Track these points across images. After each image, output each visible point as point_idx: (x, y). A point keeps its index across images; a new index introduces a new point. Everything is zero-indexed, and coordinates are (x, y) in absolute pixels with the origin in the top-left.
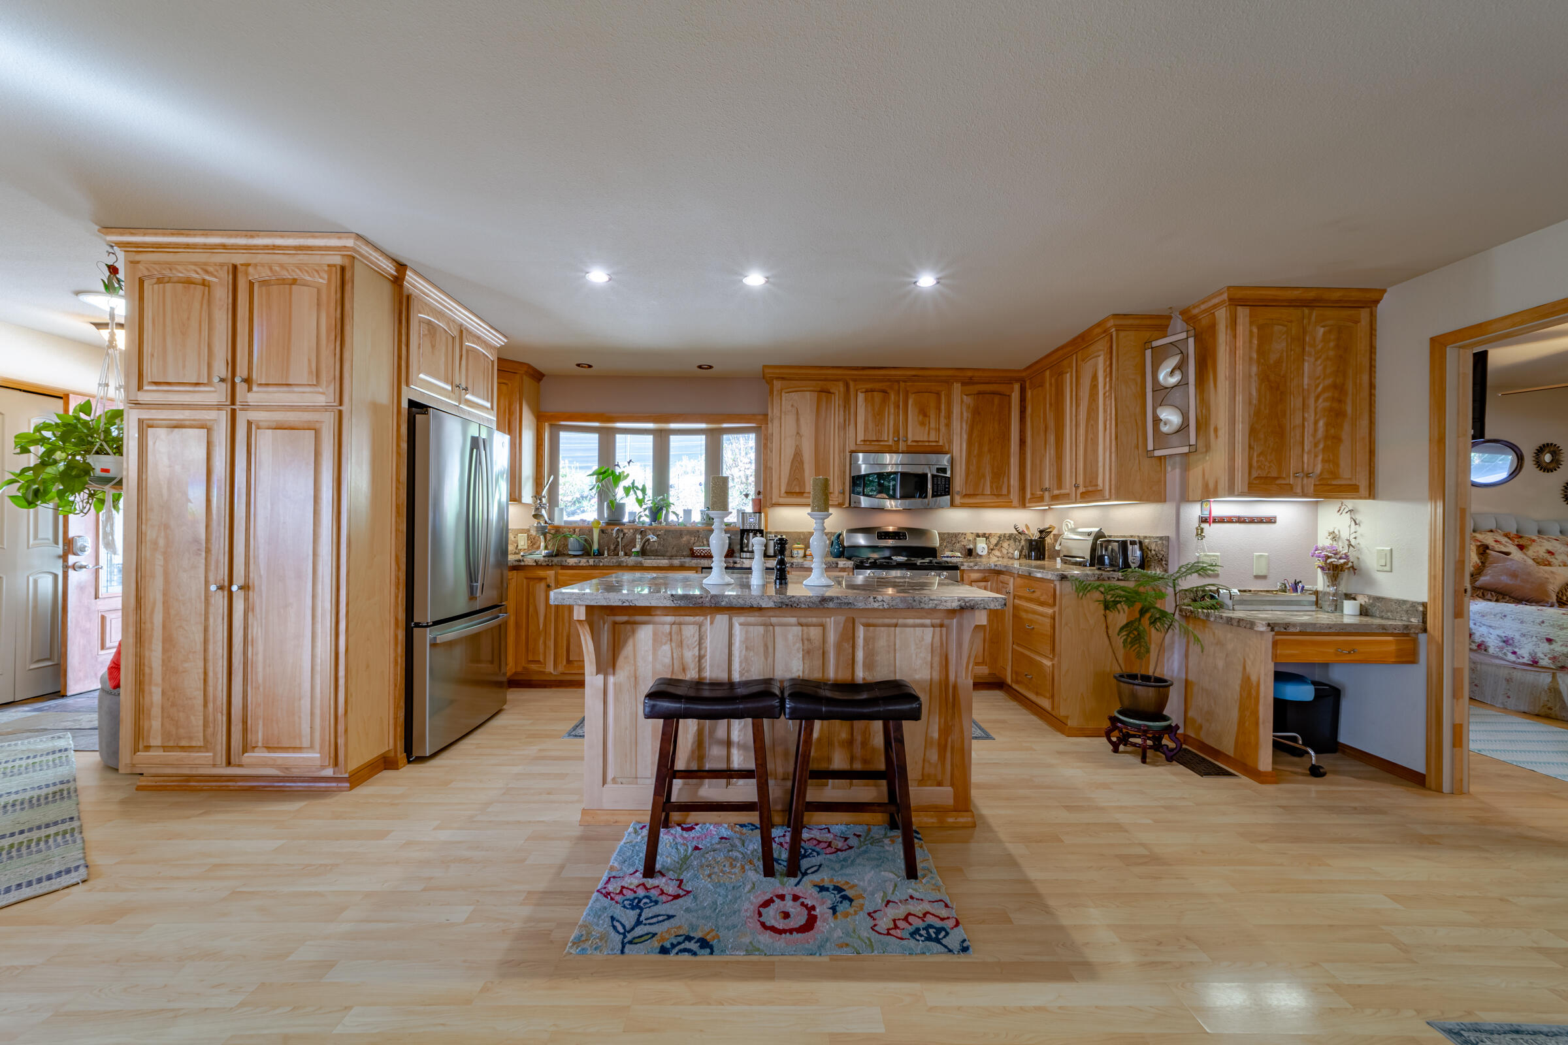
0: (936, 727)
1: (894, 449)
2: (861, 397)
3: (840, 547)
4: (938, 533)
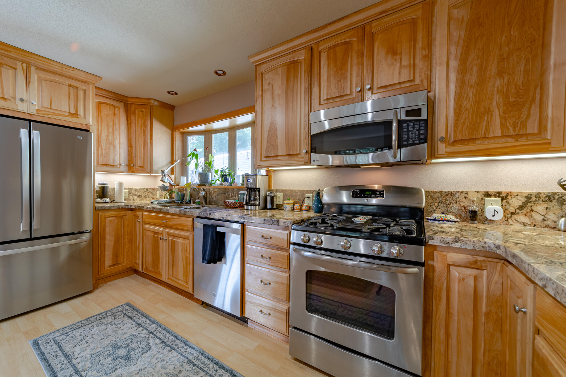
1: (357, 100)
3: (319, 204)
4: (426, 192)
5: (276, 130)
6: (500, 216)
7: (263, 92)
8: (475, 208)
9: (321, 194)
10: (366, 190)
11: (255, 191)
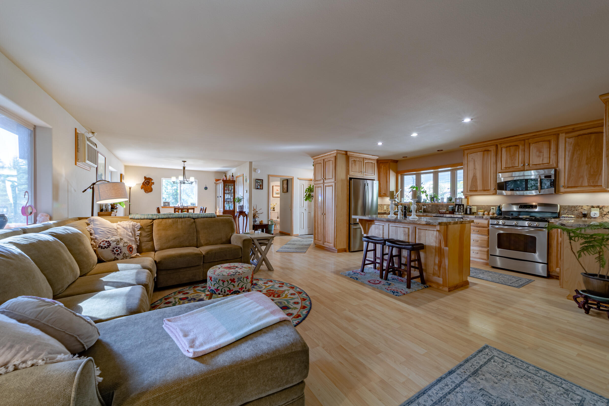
0: (437, 260)
1: (522, 169)
2: (504, 150)
3: (500, 211)
4: (560, 206)
5: (476, 179)
6: (597, 216)
7: (468, 161)
8: (586, 213)
9: (501, 207)
10: (527, 205)
11: (461, 206)
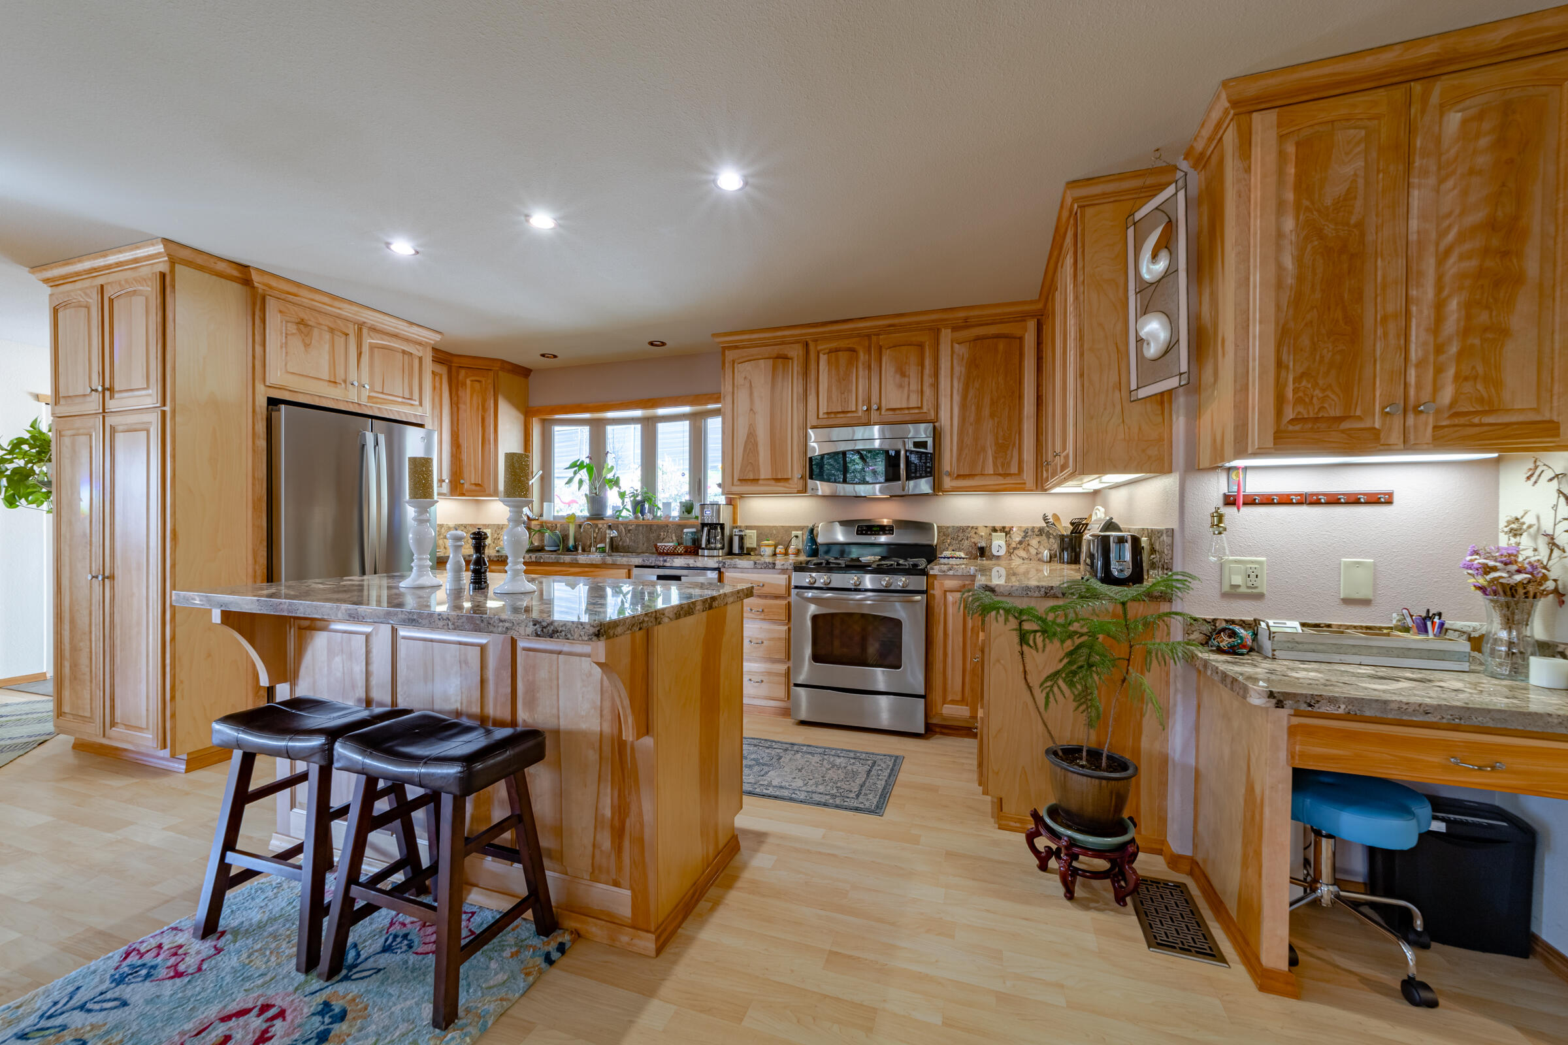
0: (609, 801)
1: (864, 421)
2: (823, 359)
3: (813, 545)
4: (938, 527)
5: (756, 444)
6: (1002, 552)
7: (736, 389)
8: (983, 544)
9: (815, 532)
10: (874, 526)
11: (716, 528)
